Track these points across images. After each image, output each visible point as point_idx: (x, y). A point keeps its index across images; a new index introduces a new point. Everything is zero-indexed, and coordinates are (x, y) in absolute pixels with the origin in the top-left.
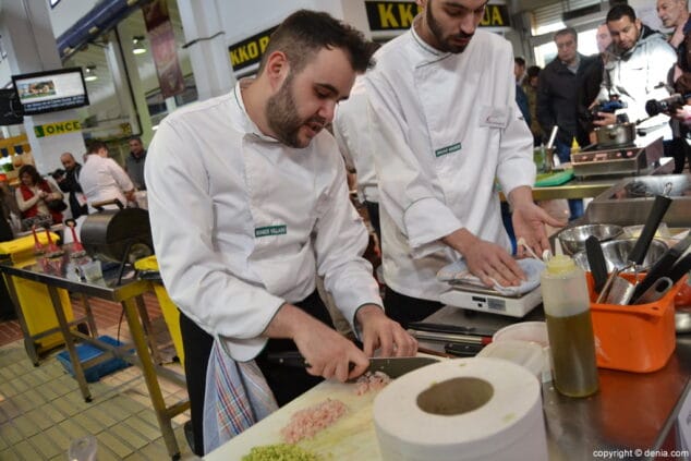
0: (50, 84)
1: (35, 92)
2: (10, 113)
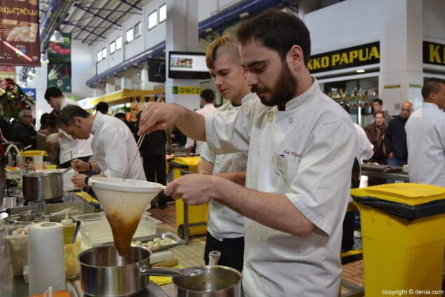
0: (190, 61)
1: (180, 64)
2: (158, 75)
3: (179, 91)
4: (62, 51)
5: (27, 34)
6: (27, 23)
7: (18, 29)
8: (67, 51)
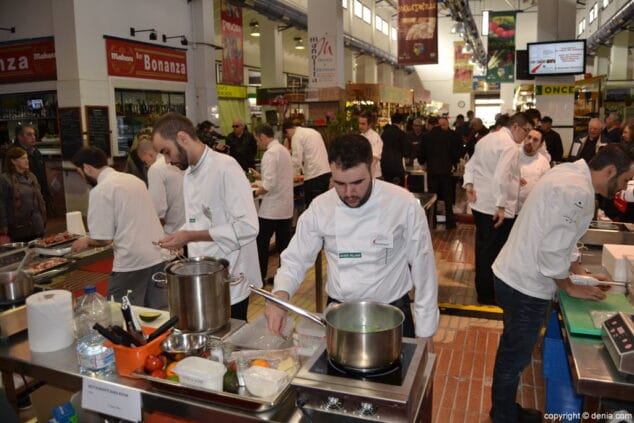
3: (543, 91)
4: (504, 33)
5: (425, 30)
6: (425, 19)
7: (416, 26)
8: (511, 32)
